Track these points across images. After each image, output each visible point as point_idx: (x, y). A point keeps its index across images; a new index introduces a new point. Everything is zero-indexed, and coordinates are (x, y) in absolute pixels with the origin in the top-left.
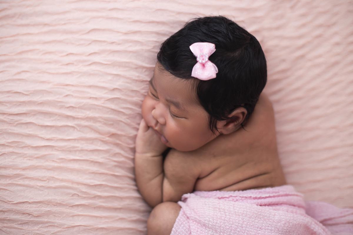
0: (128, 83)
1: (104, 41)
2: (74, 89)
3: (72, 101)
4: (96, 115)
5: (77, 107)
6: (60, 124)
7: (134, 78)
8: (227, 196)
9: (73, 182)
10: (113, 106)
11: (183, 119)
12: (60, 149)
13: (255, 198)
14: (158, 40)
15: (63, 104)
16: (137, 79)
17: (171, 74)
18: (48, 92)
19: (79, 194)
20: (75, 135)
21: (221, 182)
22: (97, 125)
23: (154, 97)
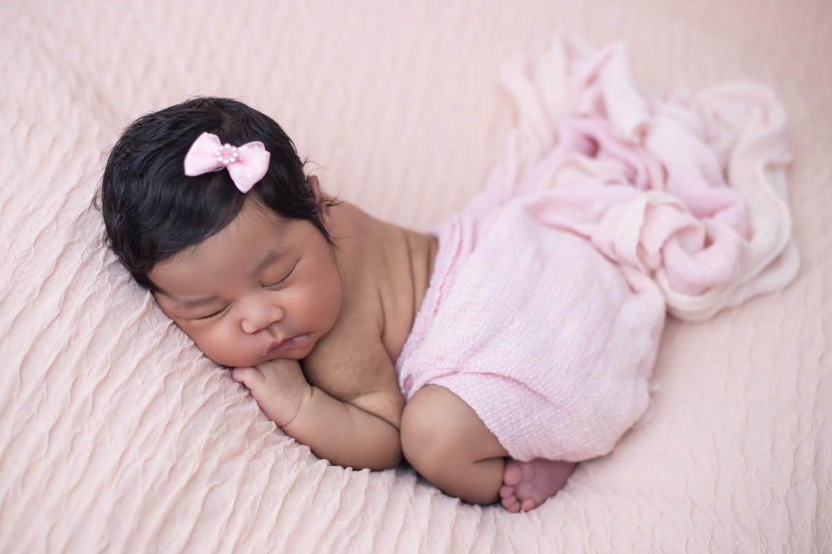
0: (163, 355)
1: (59, 355)
2: (134, 450)
3: (161, 462)
4: (203, 438)
5: (175, 460)
6: (196, 508)
7: (157, 341)
8: (438, 295)
9: (325, 535)
10: (199, 402)
11: (298, 267)
12: (247, 535)
13: (459, 251)
14: (100, 270)
15: (160, 483)
16: (160, 338)
17: (216, 235)
18: (121, 501)
19: (352, 534)
20: (228, 491)
21: (404, 302)
22: (223, 449)
23: (219, 315)
